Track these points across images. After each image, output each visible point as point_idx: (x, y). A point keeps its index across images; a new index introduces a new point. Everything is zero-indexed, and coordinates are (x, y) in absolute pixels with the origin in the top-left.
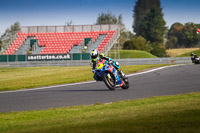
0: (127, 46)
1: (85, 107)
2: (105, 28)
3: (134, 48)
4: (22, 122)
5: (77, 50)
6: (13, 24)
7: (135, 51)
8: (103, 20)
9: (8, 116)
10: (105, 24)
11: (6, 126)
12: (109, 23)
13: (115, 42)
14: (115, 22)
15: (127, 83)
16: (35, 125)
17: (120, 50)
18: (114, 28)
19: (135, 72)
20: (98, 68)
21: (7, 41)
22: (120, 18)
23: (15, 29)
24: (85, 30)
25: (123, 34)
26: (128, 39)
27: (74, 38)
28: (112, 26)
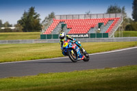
0: (128, 28)
1: (99, 70)
2: (113, 16)
3: (133, 30)
4: (56, 80)
5: (93, 31)
6: (50, 14)
7: (134, 32)
8: (111, 10)
9: (46, 76)
10: (113, 13)
11: (46, 82)
12: (115, 13)
13: (120, 25)
14: (119, 11)
15: (88, 57)
16: (65, 82)
17: (123, 31)
18: (119, 16)
19: (134, 46)
20: (64, 46)
21: (46, 25)
22: (123, 9)
23: (52, 16)
24: (99, 18)
25: (125, 20)
26: (129, 24)
27: (91, 23)
28: (118, 14)
